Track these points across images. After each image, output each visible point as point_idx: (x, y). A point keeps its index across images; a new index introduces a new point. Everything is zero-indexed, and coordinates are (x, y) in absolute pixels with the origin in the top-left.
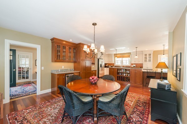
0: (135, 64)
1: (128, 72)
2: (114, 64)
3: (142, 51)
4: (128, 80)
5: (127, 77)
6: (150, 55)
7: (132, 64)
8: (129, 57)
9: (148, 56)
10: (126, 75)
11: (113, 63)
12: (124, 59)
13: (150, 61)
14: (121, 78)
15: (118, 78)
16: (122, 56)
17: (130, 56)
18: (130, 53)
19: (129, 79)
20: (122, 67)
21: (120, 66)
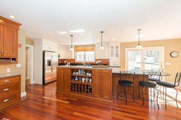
0: (100, 60)
1: (90, 75)
2: (74, 60)
3: (108, 43)
4: (89, 91)
5: (87, 86)
6: (117, 47)
7: (97, 60)
8: (93, 50)
9: (115, 49)
10: (85, 81)
11: (73, 58)
12: (87, 53)
13: (118, 57)
14: (78, 87)
15: (72, 86)
16: (85, 48)
17: (95, 49)
18: (94, 45)
19: (91, 89)
20: (85, 64)
21: (82, 63)
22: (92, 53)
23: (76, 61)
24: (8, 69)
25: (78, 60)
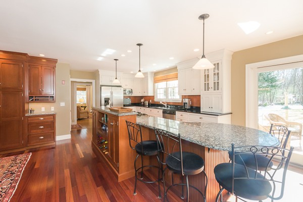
2: (153, 97)
20: (166, 105)
21: (161, 103)
22: (174, 83)
23: (156, 100)
24: (52, 108)
25: (159, 98)
